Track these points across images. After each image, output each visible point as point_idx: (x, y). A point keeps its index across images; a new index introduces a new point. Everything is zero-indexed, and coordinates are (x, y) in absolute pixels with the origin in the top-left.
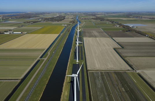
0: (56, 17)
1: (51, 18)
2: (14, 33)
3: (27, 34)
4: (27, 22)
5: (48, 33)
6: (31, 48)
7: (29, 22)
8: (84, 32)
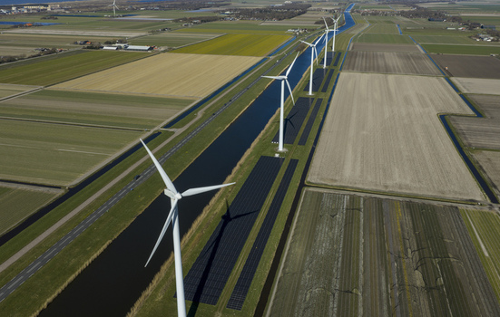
0: (277, 8)
1: (261, 11)
2: (130, 47)
3: (166, 54)
4: (185, 20)
5: (228, 54)
6: (154, 95)
7: (190, 20)
8: (353, 55)
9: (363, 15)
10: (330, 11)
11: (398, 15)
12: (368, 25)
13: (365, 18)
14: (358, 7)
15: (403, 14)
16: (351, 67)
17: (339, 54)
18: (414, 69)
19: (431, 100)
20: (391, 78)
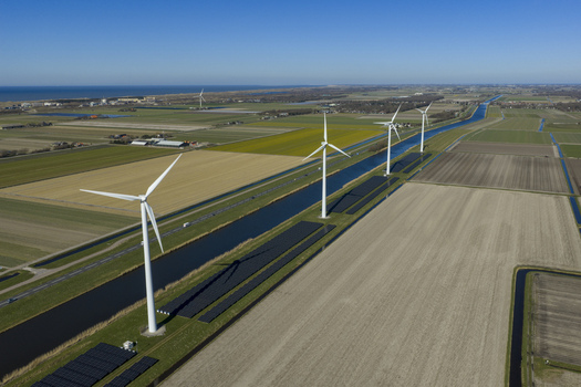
8: (447, 157)
9: (503, 107)
10: (462, 104)
11: (551, 107)
12: (499, 120)
13: (502, 112)
14: (503, 99)
15: (560, 107)
16: (429, 176)
17: (427, 156)
18: (527, 181)
19: (522, 237)
20: (479, 193)
